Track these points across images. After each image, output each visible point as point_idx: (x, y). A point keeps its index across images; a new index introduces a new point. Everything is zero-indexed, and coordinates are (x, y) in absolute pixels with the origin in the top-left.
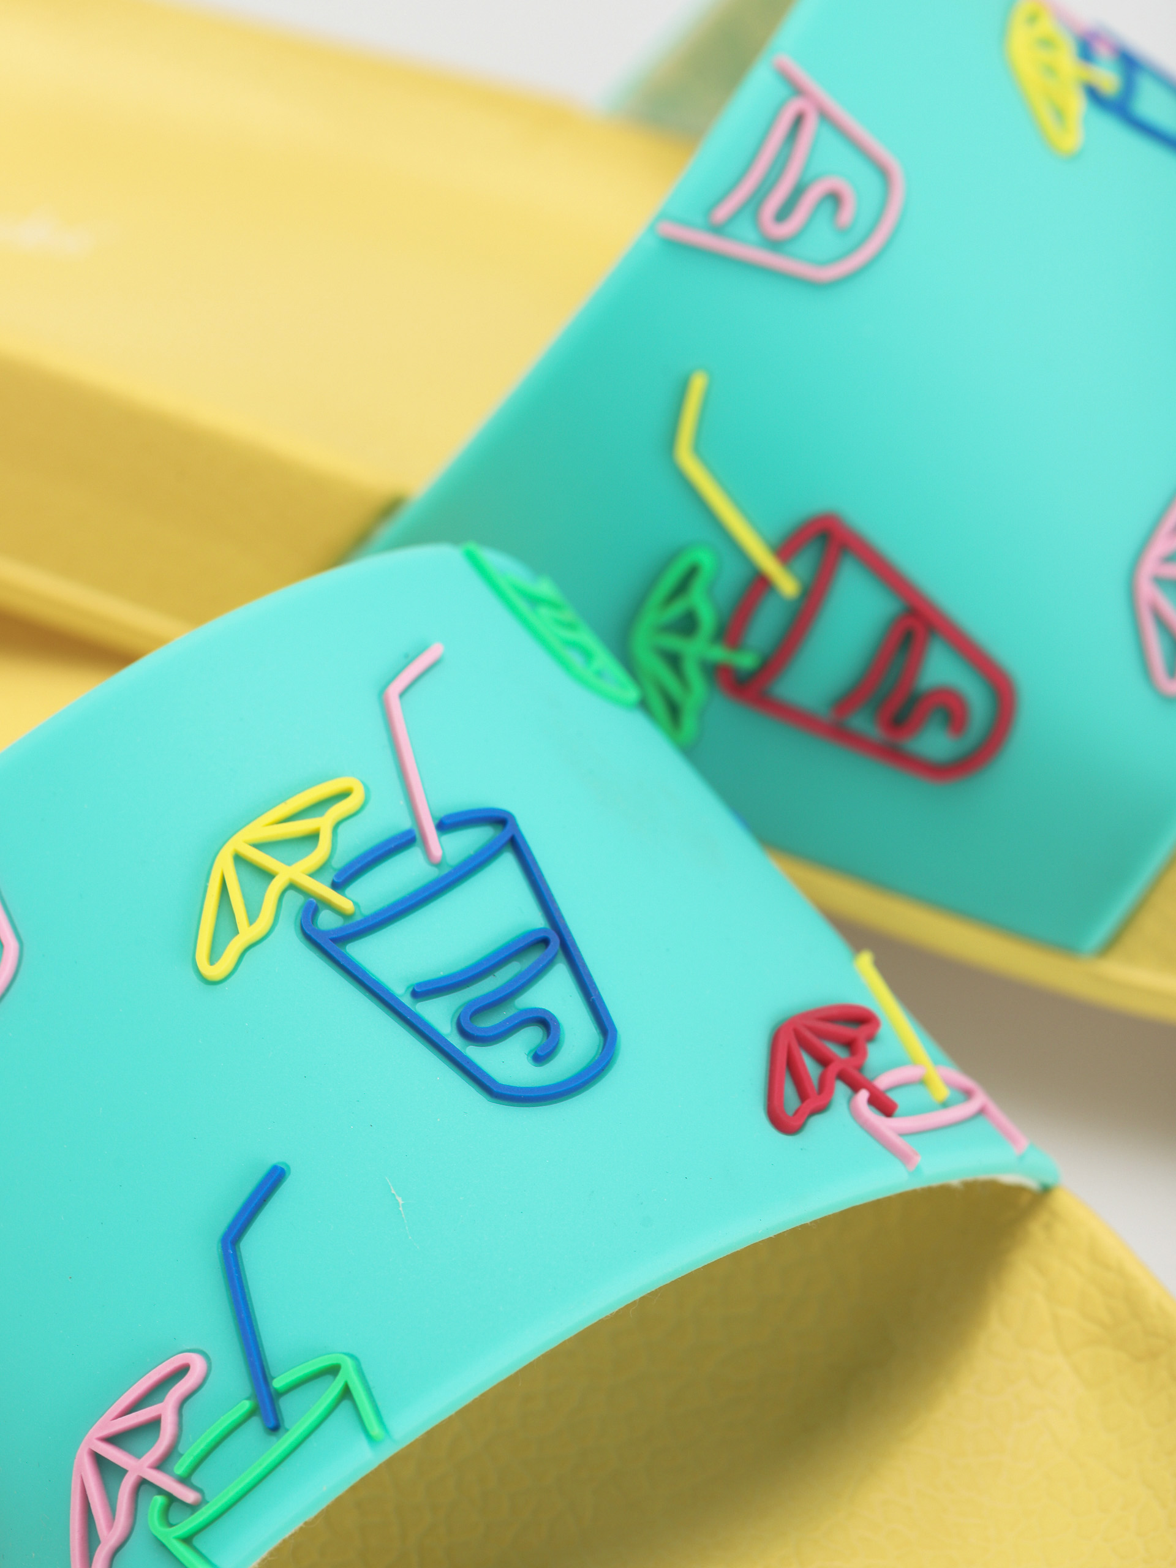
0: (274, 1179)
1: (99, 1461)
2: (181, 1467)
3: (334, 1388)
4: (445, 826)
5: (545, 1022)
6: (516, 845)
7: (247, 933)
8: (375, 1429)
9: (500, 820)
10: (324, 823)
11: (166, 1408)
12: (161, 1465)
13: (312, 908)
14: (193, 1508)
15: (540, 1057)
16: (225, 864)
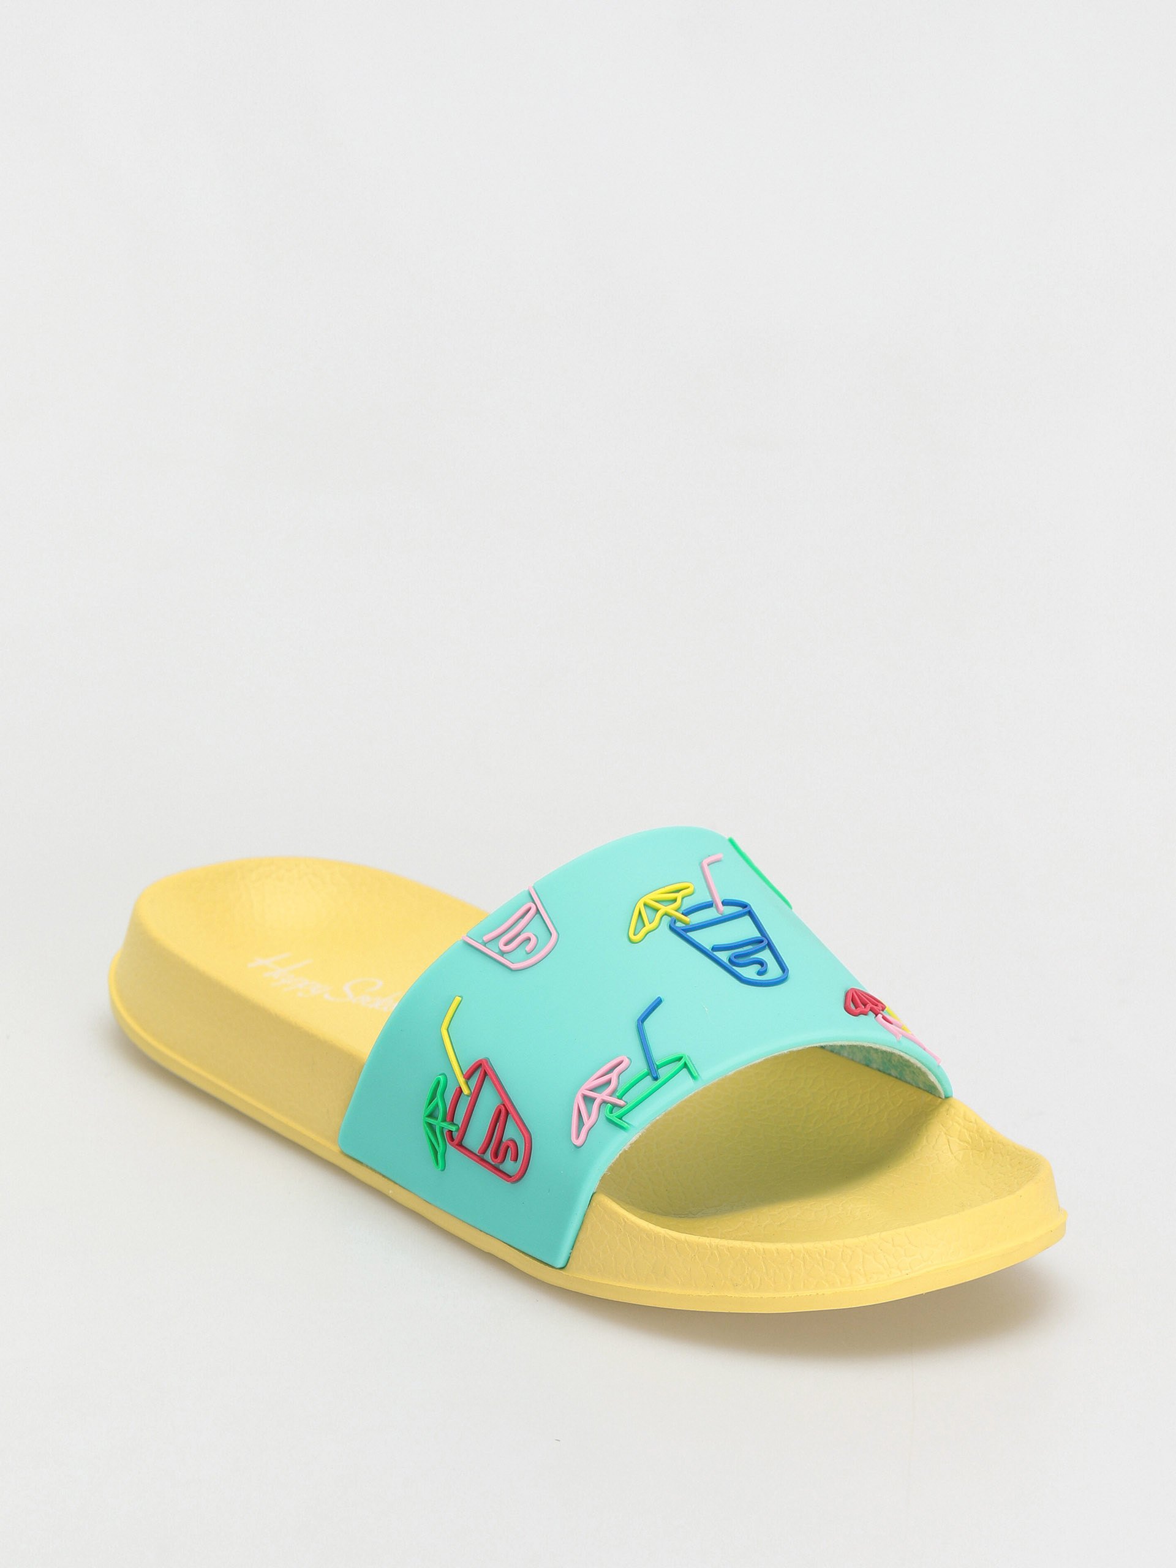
0: (658, 1002)
1: (585, 1097)
2: (618, 1094)
3: (682, 1063)
4: (726, 903)
5: (762, 963)
6: (751, 914)
7: (648, 927)
8: (695, 1074)
9: (744, 906)
10: (679, 896)
11: (613, 1076)
12: (612, 1094)
13: (674, 920)
14: (621, 1107)
15: (760, 973)
16: (640, 905)
